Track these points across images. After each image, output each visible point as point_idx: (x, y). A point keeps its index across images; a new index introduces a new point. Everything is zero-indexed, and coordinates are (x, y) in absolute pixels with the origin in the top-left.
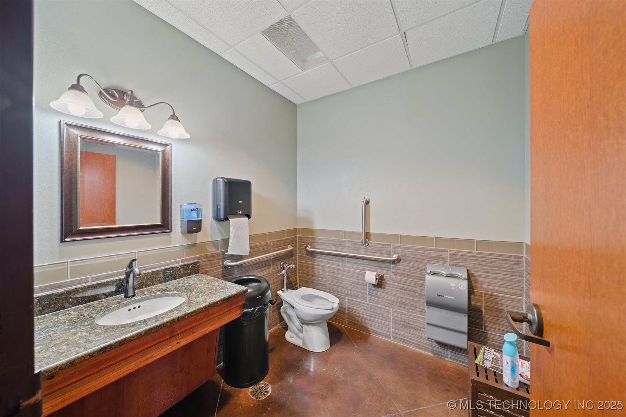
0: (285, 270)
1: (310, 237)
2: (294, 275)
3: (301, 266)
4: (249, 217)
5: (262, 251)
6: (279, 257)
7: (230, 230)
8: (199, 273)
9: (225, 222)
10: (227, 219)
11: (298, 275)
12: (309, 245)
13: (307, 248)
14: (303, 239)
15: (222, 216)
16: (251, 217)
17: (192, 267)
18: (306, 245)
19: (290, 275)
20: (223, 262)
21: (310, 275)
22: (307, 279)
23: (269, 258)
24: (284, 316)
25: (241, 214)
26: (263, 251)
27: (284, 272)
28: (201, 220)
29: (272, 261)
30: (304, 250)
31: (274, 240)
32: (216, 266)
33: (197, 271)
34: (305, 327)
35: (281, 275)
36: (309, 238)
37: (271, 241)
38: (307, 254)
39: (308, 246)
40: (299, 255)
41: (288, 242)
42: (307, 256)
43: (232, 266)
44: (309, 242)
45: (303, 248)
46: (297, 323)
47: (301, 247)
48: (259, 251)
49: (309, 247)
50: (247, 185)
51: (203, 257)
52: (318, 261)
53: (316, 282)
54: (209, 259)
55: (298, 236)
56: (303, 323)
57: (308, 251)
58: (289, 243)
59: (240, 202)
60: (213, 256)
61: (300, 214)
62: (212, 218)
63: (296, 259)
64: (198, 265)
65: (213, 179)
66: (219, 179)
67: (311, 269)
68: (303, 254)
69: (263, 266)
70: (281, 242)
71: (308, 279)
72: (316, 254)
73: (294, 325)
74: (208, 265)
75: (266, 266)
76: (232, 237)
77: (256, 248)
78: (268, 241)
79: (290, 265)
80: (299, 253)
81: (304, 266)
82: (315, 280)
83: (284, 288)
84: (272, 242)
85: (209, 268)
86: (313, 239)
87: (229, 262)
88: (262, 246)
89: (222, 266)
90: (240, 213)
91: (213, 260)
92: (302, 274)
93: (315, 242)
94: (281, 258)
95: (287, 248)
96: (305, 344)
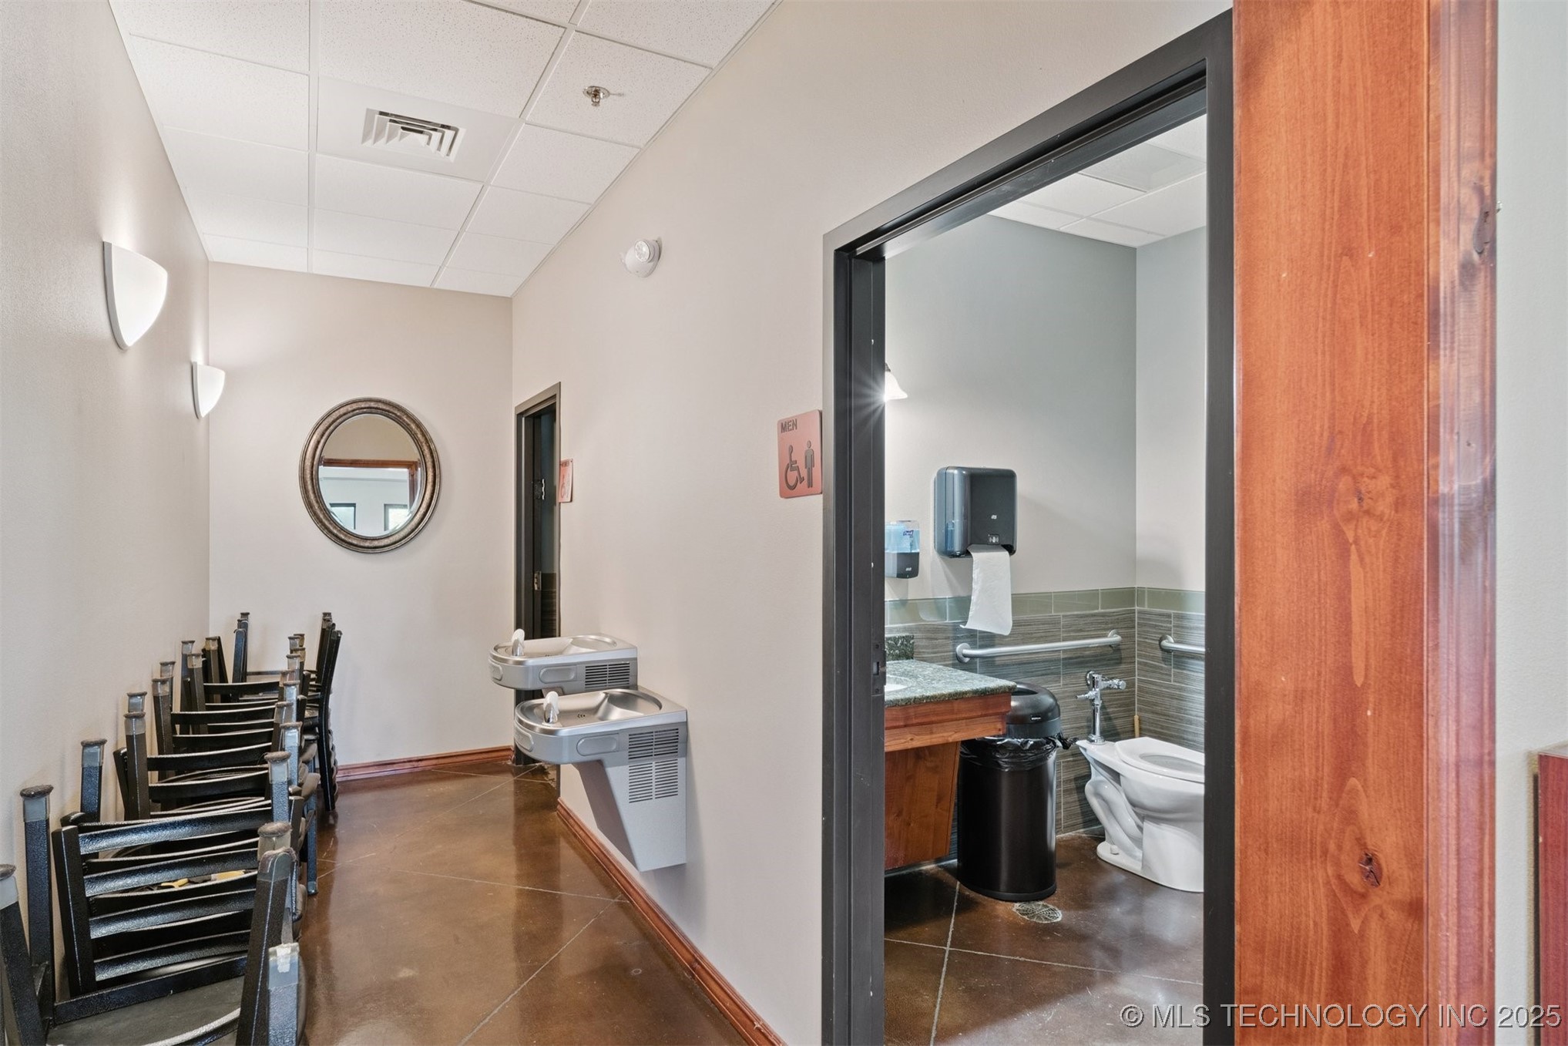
0: (1097, 690)
1: (1172, 611)
2: (1126, 714)
3: (1147, 693)
4: (1011, 549)
5: (1039, 635)
6: (1083, 657)
7: (973, 576)
8: (912, 658)
9: (964, 560)
10: (967, 553)
11: (1136, 717)
12: (1170, 635)
13: (1165, 643)
14: (1154, 617)
15: (957, 547)
16: (1015, 552)
17: (902, 644)
18: (1161, 633)
19: (1114, 712)
20: (955, 646)
21: (1173, 717)
22: (1162, 727)
23: (1055, 656)
24: (1095, 803)
25: (996, 544)
26: (1042, 637)
27: (1094, 693)
28: (918, 554)
29: (1064, 665)
30: (1156, 649)
31: (1069, 613)
32: (942, 652)
33: (910, 655)
34: (1148, 826)
35: (1087, 699)
36: (1169, 616)
37: (1062, 614)
38: (1164, 660)
39: (1165, 638)
40: (1139, 663)
41: (1106, 623)
42: (1164, 666)
43: (972, 657)
44: (1168, 625)
45: (1153, 642)
46: (1129, 819)
47: (1147, 640)
48: (1032, 633)
49: (1171, 640)
50: (1007, 478)
51: (918, 629)
52: (1195, 681)
53: (1190, 737)
54: (929, 635)
55: (1137, 608)
56: (1143, 818)
57: (1167, 651)
58: (1110, 625)
59: (994, 517)
60: (936, 630)
61: (1142, 548)
62: (935, 553)
63: (1132, 673)
64: (911, 642)
65: (939, 471)
66: (951, 471)
67: (1175, 702)
68: (1153, 658)
69: (1040, 673)
70: (1089, 620)
71: (1167, 728)
72: (1187, 660)
73: (1120, 824)
74: (926, 647)
75: (1048, 674)
76: (977, 592)
77: (1024, 625)
78: (1053, 614)
79: (1112, 679)
80: (1140, 656)
81: (1155, 693)
82: (1187, 732)
83: (1094, 734)
84: (1063, 616)
85: (928, 653)
86: (1181, 617)
87: (966, 649)
88: (1038, 625)
89: (952, 653)
90: (994, 541)
91: (936, 639)
92: (1150, 716)
93: (1187, 628)
94: (1087, 662)
95: (1105, 636)
96: (1149, 868)
